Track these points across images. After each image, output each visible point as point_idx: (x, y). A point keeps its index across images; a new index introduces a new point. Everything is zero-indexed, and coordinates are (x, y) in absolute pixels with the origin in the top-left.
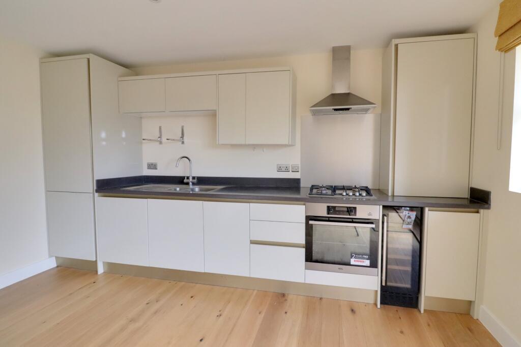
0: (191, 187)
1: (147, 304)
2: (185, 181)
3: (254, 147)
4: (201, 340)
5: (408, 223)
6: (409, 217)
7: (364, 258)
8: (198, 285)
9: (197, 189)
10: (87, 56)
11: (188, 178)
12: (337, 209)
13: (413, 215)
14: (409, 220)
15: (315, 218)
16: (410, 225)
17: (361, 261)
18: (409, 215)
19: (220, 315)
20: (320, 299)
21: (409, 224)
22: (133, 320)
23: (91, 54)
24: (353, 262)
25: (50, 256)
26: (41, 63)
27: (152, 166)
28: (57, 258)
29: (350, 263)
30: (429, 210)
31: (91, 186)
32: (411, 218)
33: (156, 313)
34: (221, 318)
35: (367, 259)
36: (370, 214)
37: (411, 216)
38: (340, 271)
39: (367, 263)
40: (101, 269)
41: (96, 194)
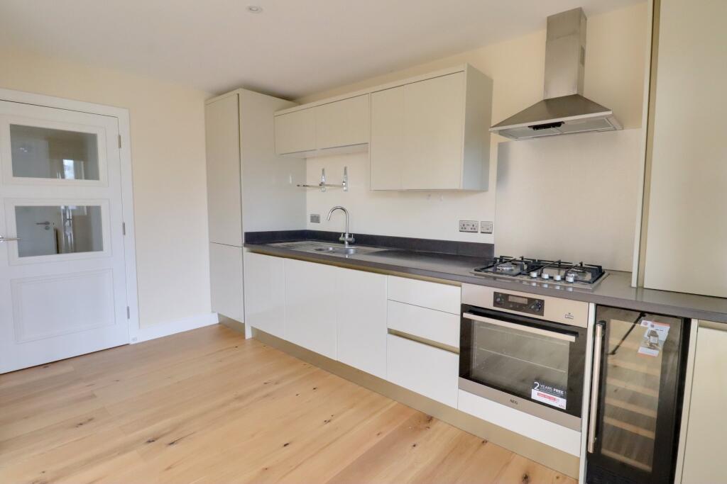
0: (347, 247)
1: (265, 383)
2: (341, 239)
3: (429, 193)
4: (285, 445)
5: (651, 344)
6: (654, 334)
7: (556, 394)
8: (332, 376)
9: (352, 250)
10: (237, 91)
11: (344, 234)
12: (511, 299)
13: (663, 331)
14: (652, 339)
15: (476, 310)
16: (654, 349)
17: (549, 398)
18: (653, 329)
19: (329, 421)
20: (483, 442)
21: (652, 346)
22: (240, 398)
23: (241, 89)
24: (535, 394)
25: (213, 312)
26: (206, 105)
27: (315, 219)
28: (219, 315)
29: (530, 395)
30: (700, 326)
31: (240, 240)
32: (657, 336)
33: (265, 396)
34: (328, 425)
35: (561, 397)
36: (569, 316)
37: (658, 332)
38: (513, 404)
39: (562, 403)
40: (249, 335)
41: (245, 249)
